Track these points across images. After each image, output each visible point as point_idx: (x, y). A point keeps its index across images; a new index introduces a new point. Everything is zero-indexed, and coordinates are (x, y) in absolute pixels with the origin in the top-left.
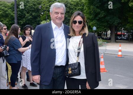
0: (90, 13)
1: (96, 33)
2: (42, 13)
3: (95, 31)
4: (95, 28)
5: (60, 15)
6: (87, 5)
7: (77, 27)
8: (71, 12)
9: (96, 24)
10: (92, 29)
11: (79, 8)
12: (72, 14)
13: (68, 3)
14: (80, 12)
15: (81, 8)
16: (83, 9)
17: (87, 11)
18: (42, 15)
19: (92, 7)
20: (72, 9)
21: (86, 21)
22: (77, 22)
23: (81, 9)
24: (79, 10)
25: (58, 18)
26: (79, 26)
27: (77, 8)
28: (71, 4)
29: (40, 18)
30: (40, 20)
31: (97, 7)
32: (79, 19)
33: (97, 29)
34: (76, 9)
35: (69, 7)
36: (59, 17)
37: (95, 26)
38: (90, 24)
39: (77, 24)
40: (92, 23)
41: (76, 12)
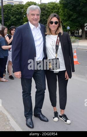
0: (64, 15)
1: (69, 32)
2: (25, 16)
3: (69, 30)
4: (68, 28)
5: (36, 17)
6: (61, 8)
7: (53, 27)
8: (48, 14)
10: (66, 28)
11: (55, 11)
12: (49, 16)
13: (46, 7)
14: (55, 14)
15: (56, 11)
16: (59, 11)
17: (62, 14)
18: (24, 17)
19: (66, 10)
20: (50, 12)
22: (53, 22)
23: (57, 12)
24: (55, 12)
25: (34, 19)
26: (55, 26)
27: (53, 11)
28: (48, 8)
29: (23, 20)
30: (23, 22)
31: (70, 10)
32: (55, 19)
34: (52, 12)
35: (47, 10)
36: (35, 19)
37: (69, 26)
38: (65, 24)
40: (66, 23)
41: (52, 14)
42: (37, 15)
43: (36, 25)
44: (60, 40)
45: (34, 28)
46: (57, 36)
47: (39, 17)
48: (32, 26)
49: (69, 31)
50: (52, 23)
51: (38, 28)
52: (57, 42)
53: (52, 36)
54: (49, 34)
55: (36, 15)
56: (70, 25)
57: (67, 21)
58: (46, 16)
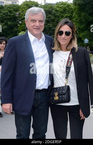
0: (81, 22)
1: (88, 47)
2: (20, 22)
3: (88, 45)
4: (86, 41)
5: (37, 24)
6: (76, 11)
7: (63, 39)
8: (56, 20)
9: (89, 36)
10: (83, 41)
11: (66, 15)
12: (58, 22)
13: (52, 9)
15: (68, 15)
16: (72, 16)
17: (76, 19)
18: (19, 24)
19: (83, 14)
20: (58, 17)
21: (76, 32)
23: (69, 17)
24: (66, 17)
25: (35, 27)
27: (64, 15)
28: (56, 11)
29: (17, 28)
30: (18, 31)
31: (90, 14)
33: (89, 41)
34: (62, 16)
35: (54, 14)
36: (37, 26)
37: (87, 38)
38: (81, 35)
39: (64, 35)
40: (83, 34)
42: (40, 21)
43: (38, 37)
44: (73, 59)
45: (34, 41)
46: (69, 52)
47: (43, 24)
48: (32, 38)
50: (61, 33)
51: (41, 40)
52: (68, 62)
53: (61, 52)
54: (58, 50)
55: (38, 21)
56: (89, 37)
57: (85, 30)
58: (52, 23)
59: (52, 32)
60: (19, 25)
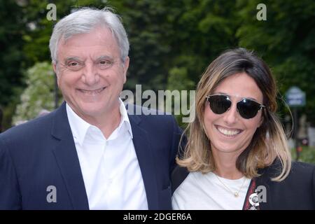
2: (33, 26)
8: (171, 18)
9: (304, 75)
18: (29, 33)
29: (20, 48)
30: (23, 59)
33: (308, 97)
37: (298, 85)
45: (88, 135)
49: (299, 116)
57: (288, 54)
58: (156, 27)
59: (157, 64)
60: (27, 38)
